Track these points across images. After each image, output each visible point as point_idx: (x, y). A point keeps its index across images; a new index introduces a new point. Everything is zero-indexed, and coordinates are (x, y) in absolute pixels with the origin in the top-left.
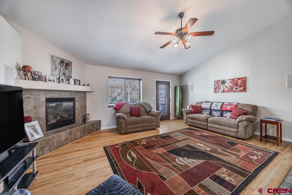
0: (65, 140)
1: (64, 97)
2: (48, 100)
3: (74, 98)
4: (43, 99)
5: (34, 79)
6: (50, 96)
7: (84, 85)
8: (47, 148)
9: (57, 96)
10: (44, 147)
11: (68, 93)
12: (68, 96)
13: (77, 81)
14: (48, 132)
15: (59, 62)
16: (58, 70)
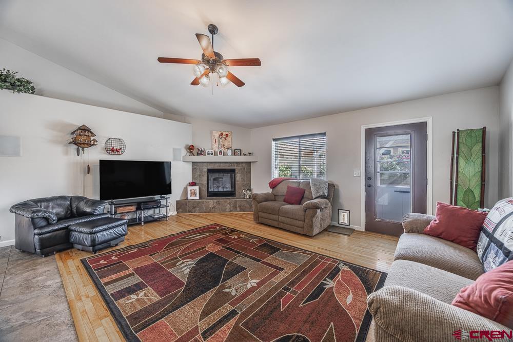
0: (213, 208)
1: (223, 168)
2: (209, 171)
3: (235, 169)
4: (205, 170)
5: (198, 154)
6: (211, 167)
7: (245, 155)
8: (198, 209)
9: (216, 167)
10: (196, 207)
11: (227, 164)
12: (227, 167)
13: (238, 151)
14: (209, 198)
15: (218, 136)
16: (217, 143)
